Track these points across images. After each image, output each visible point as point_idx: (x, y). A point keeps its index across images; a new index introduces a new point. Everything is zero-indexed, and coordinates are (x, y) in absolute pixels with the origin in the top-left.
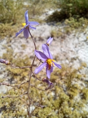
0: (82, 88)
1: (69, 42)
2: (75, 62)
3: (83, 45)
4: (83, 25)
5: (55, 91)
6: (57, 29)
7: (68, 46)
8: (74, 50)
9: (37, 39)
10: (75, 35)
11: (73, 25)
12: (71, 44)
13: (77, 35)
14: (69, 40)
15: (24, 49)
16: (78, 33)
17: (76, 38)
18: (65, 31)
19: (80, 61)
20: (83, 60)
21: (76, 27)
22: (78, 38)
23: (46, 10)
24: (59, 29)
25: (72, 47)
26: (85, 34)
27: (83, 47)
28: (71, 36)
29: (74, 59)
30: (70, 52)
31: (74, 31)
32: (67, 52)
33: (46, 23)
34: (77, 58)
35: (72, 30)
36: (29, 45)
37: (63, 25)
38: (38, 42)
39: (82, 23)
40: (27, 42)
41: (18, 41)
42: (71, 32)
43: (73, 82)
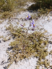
0: (44, 41)
1: (39, 21)
2: (42, 30)
3: (46, 22)
4: (47, 12)
5: (33, 42)
6: (34, 14)
7: (39, 23)
8: (42, 25)
9: (24, 20)
10: (43, 18)
11: (42, 12)
12: (41, 22)
13: (44, 17)
14: (39, 20)
15: (18, 25)
16: (44, 16)
17: (43, 19)
18: (38, 16)
19: (45, 30)
20: (46, 29)
21: (43, 14)
22: (44, 19)
23: (27, 3)
24: (35, 14)
25: (41, 24)
26: (48, 17)
27: (46, 23)
28: (41, 18)
29: (42, 29)
30: (40, 26)
31: (42, 16)
32: (39, 26)
33: (28, 11)
34: (43, 28)
35: (41, 15)
36: (20, 23)
37: (37, 12)
38: (24, 21)
39: (47, 11)
40: (19, 21)
41: (14, 20)
42: (41, 16)
43: (41, 39)
